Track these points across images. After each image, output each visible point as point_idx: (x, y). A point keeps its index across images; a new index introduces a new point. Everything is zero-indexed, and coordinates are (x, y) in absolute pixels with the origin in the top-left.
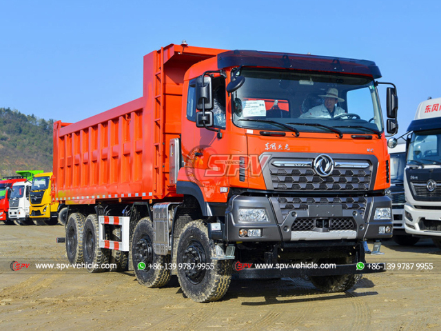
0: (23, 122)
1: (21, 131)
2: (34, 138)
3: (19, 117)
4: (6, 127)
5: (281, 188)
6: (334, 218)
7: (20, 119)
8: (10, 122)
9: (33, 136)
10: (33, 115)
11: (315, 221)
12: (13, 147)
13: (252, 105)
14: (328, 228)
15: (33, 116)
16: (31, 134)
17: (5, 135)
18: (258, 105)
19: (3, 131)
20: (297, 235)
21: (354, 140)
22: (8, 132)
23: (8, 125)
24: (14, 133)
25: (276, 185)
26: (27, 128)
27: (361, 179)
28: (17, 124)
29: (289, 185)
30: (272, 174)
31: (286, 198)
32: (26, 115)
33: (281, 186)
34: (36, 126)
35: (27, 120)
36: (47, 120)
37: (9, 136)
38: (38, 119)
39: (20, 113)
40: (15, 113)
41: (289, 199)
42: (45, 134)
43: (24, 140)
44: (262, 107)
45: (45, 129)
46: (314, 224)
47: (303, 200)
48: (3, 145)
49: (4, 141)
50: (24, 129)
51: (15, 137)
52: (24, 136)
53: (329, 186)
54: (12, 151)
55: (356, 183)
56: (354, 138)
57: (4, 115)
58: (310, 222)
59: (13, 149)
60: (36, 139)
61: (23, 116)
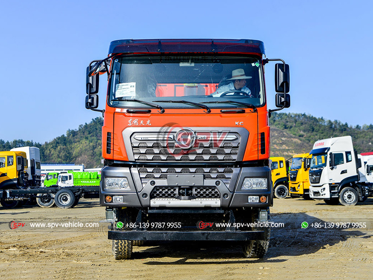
0: (315, 123)
1: (313, 130)
2: (323, 135)
3: (312, 119)
4: (302, 127)
5: (142, 160)
6: (199, 187)
7: (313, 121)
8: (306, 124)
9: (322, 133)
10: (322, 117)
11: (177, 189)
12: (307, 141)
13: (123, 87)
14: (191, 197)
15: (322, 119)
16: (321, 132)
17: (302, 133)
18: (129, 86)
19: (300, 130)
20: (156, 202)
21: (223, 115)
22: (304, 131)
23: (304, 125)
24: (308, 132)
25: (136, 157)
26: (318, 127)
27: (227, 151)
28: (311, 125)
29: (150, 157)
30: (133, 147)
31: (147, 168)
32: (317, 118)
33: (143, 158)
34: (325, 126)
35: (318, 122)
36: (333, 121)
37: (305, 134)
38: (326, 120)
39: (312, 117)
40: (309, 117)
41: (150, 170)
42: (332, 131)
43: (316, 137)
44: (132, 88)
45: (331, 128)
46: (177, 192)
47: (164, 170)
48: (301, 140)
49: (301, 138)
50: (316, 128)
51: (309, 134)
52: (316, 133)
53: (192, 157)
54: (307, 145)
55: (221, 154)
56: (224, 112)
57: (301, 118)
58: (172, 190)
59: (307, 143)
60: (324, 135)
61: (315, 119)
